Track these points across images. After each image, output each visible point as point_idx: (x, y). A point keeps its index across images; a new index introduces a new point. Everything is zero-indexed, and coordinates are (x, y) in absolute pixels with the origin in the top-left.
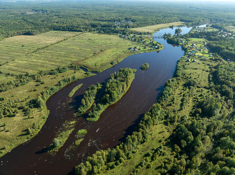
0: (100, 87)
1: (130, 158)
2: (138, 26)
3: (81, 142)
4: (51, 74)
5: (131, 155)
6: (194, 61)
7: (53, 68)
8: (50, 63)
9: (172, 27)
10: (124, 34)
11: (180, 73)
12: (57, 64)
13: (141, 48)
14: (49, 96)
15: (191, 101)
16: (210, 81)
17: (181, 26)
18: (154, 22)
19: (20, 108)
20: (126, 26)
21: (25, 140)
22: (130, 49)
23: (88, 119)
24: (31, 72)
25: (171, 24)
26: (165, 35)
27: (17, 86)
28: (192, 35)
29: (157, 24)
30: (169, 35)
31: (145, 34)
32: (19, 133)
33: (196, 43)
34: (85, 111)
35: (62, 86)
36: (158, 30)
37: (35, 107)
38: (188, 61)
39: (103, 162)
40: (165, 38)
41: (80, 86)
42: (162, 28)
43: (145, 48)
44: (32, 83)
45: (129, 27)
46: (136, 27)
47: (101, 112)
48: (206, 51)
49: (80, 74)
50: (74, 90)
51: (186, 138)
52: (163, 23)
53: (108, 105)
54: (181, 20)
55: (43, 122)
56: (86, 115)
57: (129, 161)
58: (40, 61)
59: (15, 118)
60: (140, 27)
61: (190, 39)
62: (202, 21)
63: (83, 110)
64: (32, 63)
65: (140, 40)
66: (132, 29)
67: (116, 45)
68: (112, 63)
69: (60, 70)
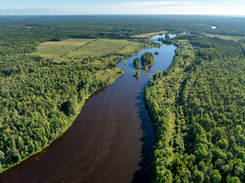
6: (185, 50)
9: (161, 34)
10: (130, 38)
15: (189, 62)
16: (196, 56)
18: (146, 31)
20: (126, 34)
22: (141, 46)
25: (160, 32)
29: (149, 32)
30: (162, 39)
31: (144, 38)
32: (115, 73)
33: (183, 42)
36: (152, 36)
38: (181, 49)
40: (160, 41)
42: (154, 35)
43: (150, 45)
45: (129, 35)
46: (135, 35)
48: (191, 45)
51: (191, 68)
52: (153, 32)
54: (166, 30)
60: (138, 34)
61: (178, 40)
62: (182, 30)
65: (144, 42)
66: (133, 36)
67: (130, 45)
68: (136, 52)
69: (108, 56)
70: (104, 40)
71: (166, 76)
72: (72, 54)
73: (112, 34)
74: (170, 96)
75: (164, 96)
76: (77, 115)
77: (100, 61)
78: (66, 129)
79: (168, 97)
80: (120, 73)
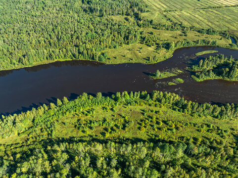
0: (230, 62)
1: (192, 116)
3: (173, 85)
4: (199, 32)
5: (196, 115)
7: (206, 28)
8: (207, 23)
12: (213, 26)
14: (182, 46)
19: (157, 44)
21: (144, 62)
23: (192, 76)
24: (185, 24)
27: (167, 29)
32: (145, 57)
34: (196, 70)
35: (199, 45)
37: (166, 48)
39: (171, 102)
41: (213, 52)
44: (179, 32)
47: (208, 78)
49: (223, 43)
50: (204, 52)
53: (221, 78)
55: (162, 59)
56: (194, 73)
57: (190, 117)
58: (201, 18)
59: (149, 48)
63: (195, 68)
64: (192, 17)
71: (174, 109)
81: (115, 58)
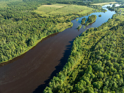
2: (95, 3)
6: (120, 15)
7: (67, 14)
8: (65, 13)
9: (111, 4)
10: (89, 5)
11: (114, 18)
13: (98, 11)
15: (117, 24)
17: (116, 4)
18: (102, 2)
20: (89, 3)
22: (93, 10)
25: (110, 3)
26: (108, 7)
28: (120, 7)
29: (104, 2)
30: (110, 7)
31: (98, 6)
33: (122, 10)
36: (104, 5)
37: (68, 22)
38: (117, 15)
42: (106, 4)
43: (99, 10)
45: (90, 3)
46: (94, 3)
51: (115, 28)
52: (106, 2)
53: (90, 23)
54: (116, 1)
56: (84, 24)
58: (61, 12)
59: (64, 23)
61: (119, 8)
65: (97, 8)
66: (92, 4)
67: (87, 9)
68: (87, 14)
69: (70, 15)
70: (74, 6)
71: (95, 31)
72: (52, 12)
73: (81, 3)
74: (89, 44)
75: (85, 44)
76: (33, 46)
77: (64, 17)
78: (24, 52)
79: (87, 45)
80: (70, 26)
81: (61, 29)
